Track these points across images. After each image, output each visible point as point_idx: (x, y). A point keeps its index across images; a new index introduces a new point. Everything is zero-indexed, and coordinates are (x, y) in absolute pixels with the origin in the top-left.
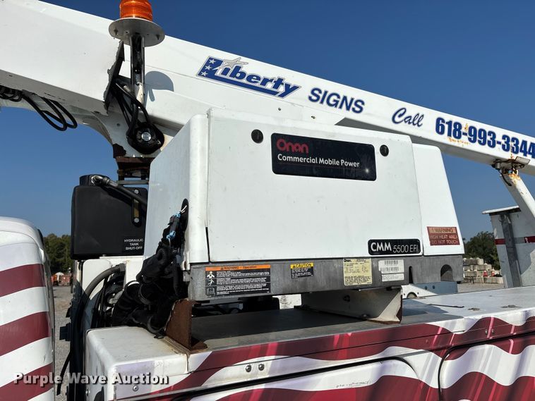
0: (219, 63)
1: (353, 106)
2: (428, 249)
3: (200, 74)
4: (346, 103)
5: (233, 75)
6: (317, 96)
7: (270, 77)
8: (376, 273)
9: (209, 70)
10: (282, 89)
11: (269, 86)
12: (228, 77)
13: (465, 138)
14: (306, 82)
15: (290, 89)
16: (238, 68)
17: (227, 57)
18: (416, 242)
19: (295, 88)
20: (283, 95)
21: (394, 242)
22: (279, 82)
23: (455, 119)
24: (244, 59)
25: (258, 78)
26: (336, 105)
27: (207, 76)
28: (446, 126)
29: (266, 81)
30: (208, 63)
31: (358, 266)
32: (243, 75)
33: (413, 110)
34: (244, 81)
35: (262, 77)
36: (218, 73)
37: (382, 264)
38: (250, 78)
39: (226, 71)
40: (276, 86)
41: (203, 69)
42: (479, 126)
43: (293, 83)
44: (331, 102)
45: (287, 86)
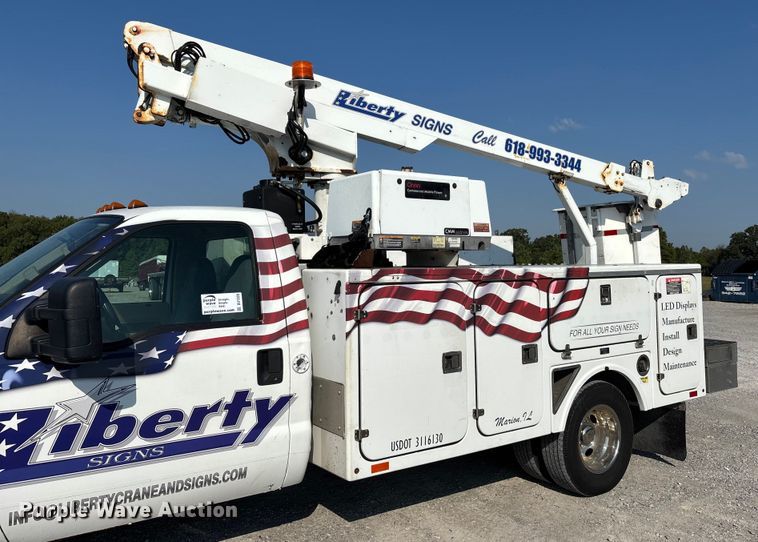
0: (348, 94)
1: (444, 129)
2: (473, 233)
3: (334, 104)
4: (439, 127)
5: (358, 104)
6: (418, 121)
7: (384, 106)
8: (447, 243)
9: (341, 101)
10: (392, 115)
11: (384, 113)
12: (354, 106)
13: (526, 155)
14: (410, 110)
15: (398, 116)
16: (361, 99)
17: (354, 90)
18: (467, 230)
19: (402, 114)
20: (393, 120)
21: (456, 230)
22: (391, 110)
23: (520, 140)
24: (366, 92)
25: (376, 107)
26: (431, 129)
27: (340, 105)
28: (513, 146)
29: (381, 109)
30: (340, 95)
31: (439, 239)
32: (365, 104)
33: (489, 132)
34: (366, 109)
35: (379, 105)
36: (347, 103)
37: (450, 239)
38: (370, 106)
39: (353, 101)
40: (388, 113)
41: (337, 100)
42: (538, 145)
43: (401, 111)
44: (428, 126)
45: (397, 113)
